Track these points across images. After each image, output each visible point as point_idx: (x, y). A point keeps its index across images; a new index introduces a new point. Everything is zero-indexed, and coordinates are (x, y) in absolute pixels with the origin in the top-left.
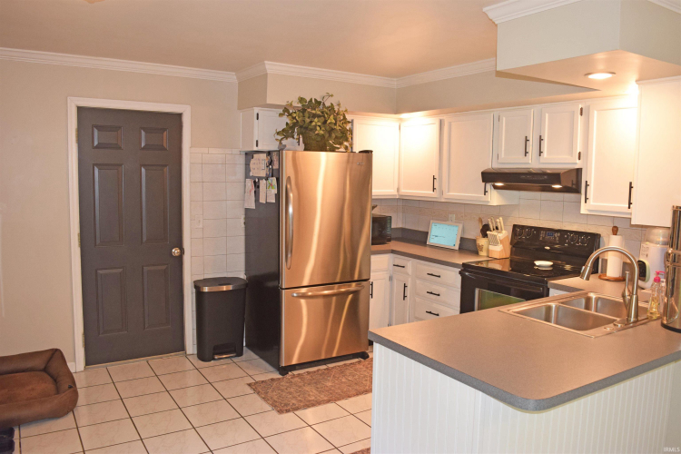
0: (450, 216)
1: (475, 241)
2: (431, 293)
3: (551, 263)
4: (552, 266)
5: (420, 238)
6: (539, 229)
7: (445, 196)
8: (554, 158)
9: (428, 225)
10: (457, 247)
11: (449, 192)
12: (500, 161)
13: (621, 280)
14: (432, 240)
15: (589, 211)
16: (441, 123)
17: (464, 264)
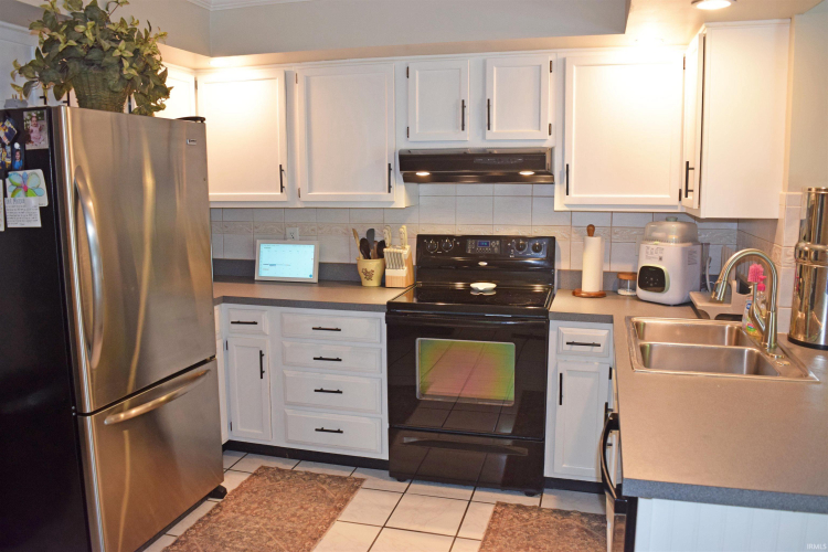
0: (289, 230)
1: (355, 266)
2: (321, 359)
3: (493, 286)
4: (495, 289)
5: (243, 271)
6: (464, 238)
7: (303, 198)
8: (511, 132)
9: (254, 249)
10: (316, 280)
11: (311, 190)
12: (411, 138)
13: (600, 295)
14: (263, 271)
15: (567, 205)
16: (286, 76)
17: (389, 303)
